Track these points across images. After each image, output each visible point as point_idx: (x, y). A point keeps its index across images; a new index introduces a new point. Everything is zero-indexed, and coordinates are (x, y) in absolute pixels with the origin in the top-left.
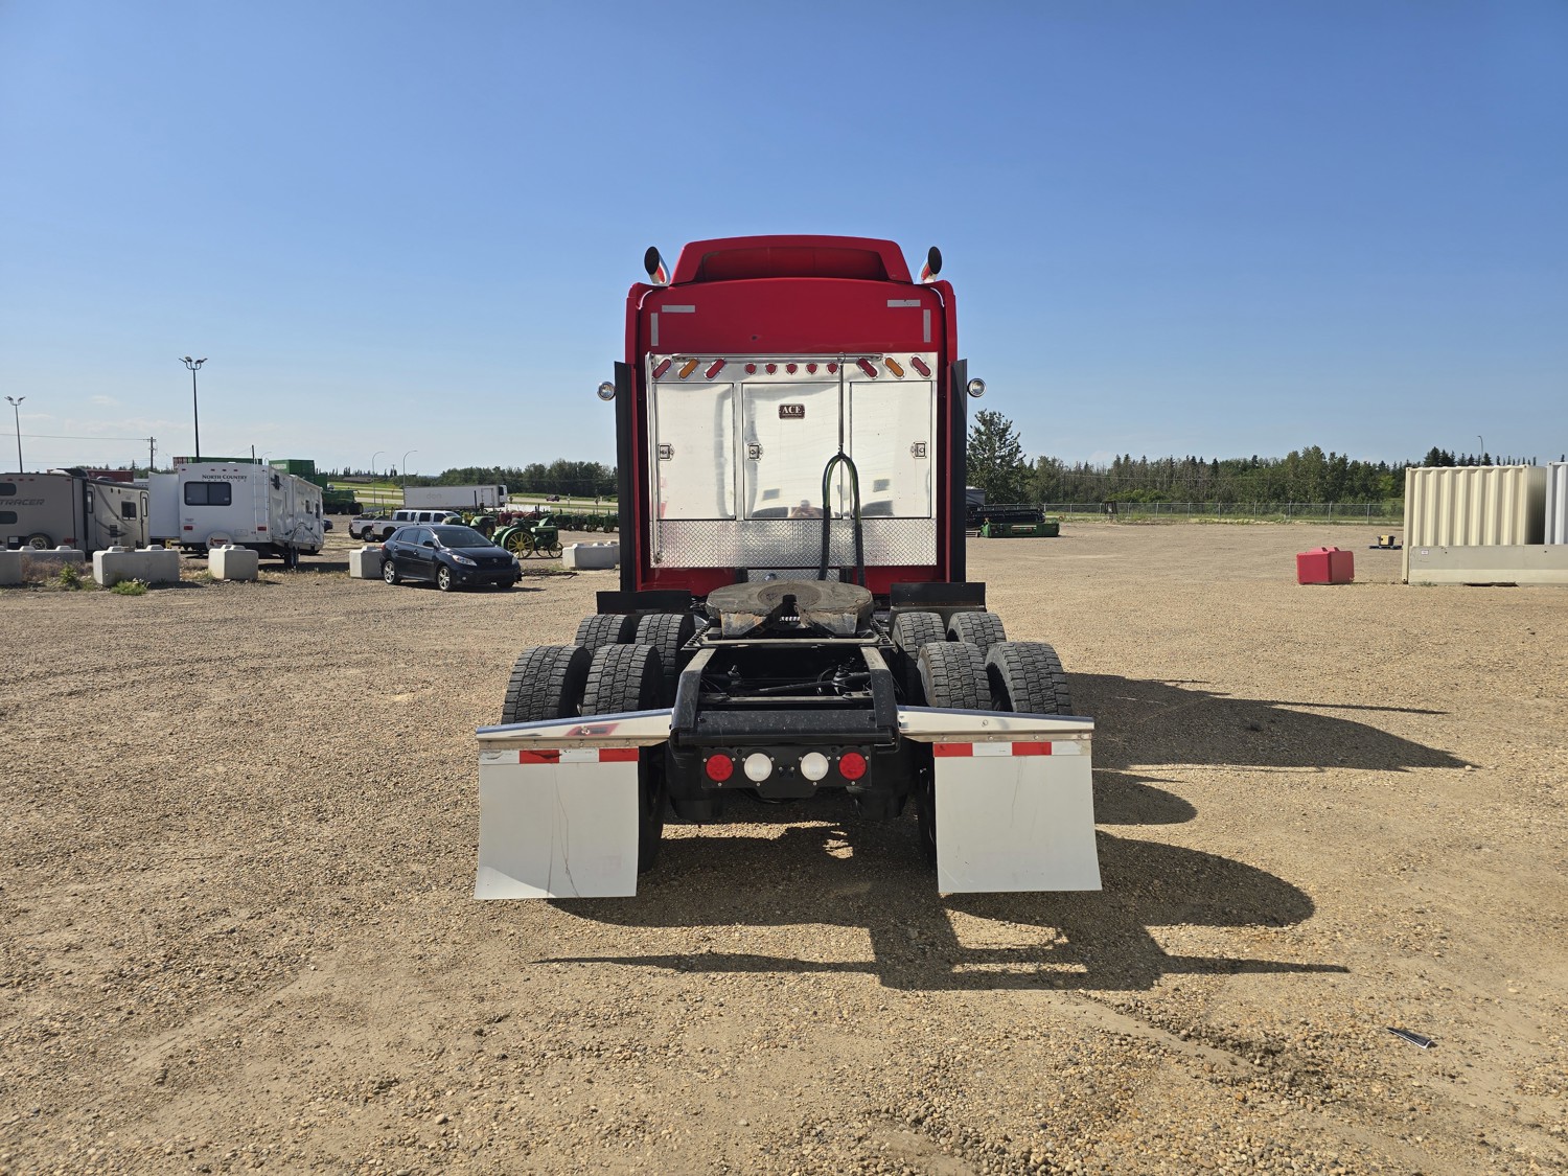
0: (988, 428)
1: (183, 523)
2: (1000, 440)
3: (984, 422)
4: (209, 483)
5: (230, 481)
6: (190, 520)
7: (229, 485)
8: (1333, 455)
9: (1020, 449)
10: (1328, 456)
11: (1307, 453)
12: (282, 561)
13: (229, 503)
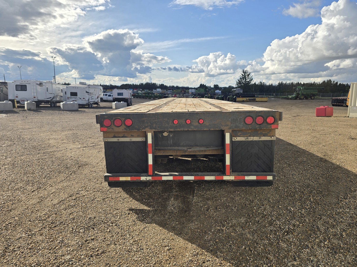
0: (245, 74)
1: (16, 95)
2: (248, 77)
3: (244, 73)
4: (21, 85)
5: (26, 84)
6: (17, 95)
7: (26, 86)
8: (334, 81)
9: (253, 79)
10: (333, 82)
11: (328, 81)
12: (49, 106)
13: (26, 90)
